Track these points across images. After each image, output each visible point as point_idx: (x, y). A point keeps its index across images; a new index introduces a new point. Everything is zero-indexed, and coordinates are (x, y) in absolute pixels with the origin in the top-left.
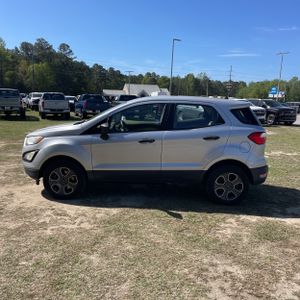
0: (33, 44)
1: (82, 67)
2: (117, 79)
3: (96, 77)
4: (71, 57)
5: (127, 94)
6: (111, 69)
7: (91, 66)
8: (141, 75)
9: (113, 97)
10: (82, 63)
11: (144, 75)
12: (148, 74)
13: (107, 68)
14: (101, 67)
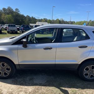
0: (7, 9)
1: (23, 16)
2: (34, 20)
3: (27, 19)
4: (19, 13)
5: (37, 25)
6: (32, 17)
7: (26, 16)
8: (42, 19)
9: (33, 26)
10: (23, 15)
11: (43, 19)
12: (44, 19)
13: (31, 17)
14: (29, 16)
